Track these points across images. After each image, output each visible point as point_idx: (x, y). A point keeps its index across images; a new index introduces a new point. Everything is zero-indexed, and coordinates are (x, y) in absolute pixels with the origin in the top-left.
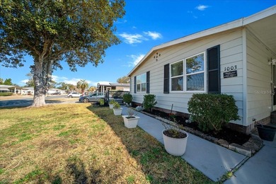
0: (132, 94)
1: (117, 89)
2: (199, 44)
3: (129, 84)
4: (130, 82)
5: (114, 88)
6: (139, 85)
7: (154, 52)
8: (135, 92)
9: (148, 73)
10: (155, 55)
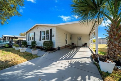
0: (27, 41)
1: (19, 39)
2: (48, 27)
3: (26, 37)
4: (27, 36)
5: (16, 38)
6: (31, 38)
7: (37, 26)
8: (29, 41)
9: (34, 33)
10: (37, 27)
